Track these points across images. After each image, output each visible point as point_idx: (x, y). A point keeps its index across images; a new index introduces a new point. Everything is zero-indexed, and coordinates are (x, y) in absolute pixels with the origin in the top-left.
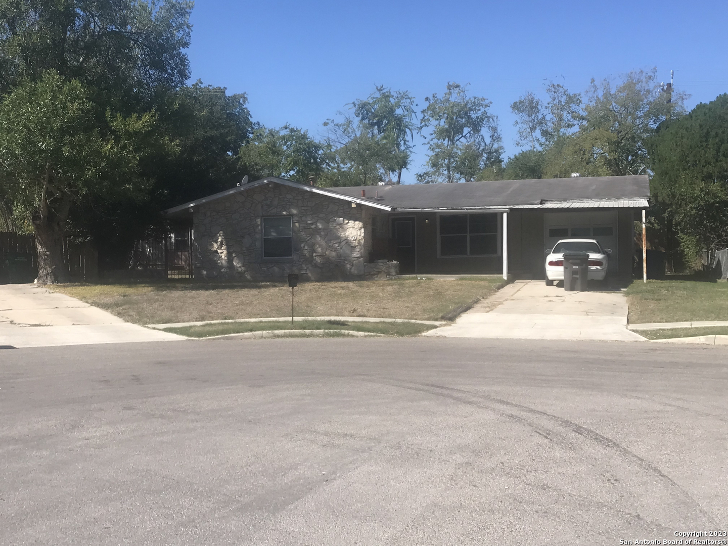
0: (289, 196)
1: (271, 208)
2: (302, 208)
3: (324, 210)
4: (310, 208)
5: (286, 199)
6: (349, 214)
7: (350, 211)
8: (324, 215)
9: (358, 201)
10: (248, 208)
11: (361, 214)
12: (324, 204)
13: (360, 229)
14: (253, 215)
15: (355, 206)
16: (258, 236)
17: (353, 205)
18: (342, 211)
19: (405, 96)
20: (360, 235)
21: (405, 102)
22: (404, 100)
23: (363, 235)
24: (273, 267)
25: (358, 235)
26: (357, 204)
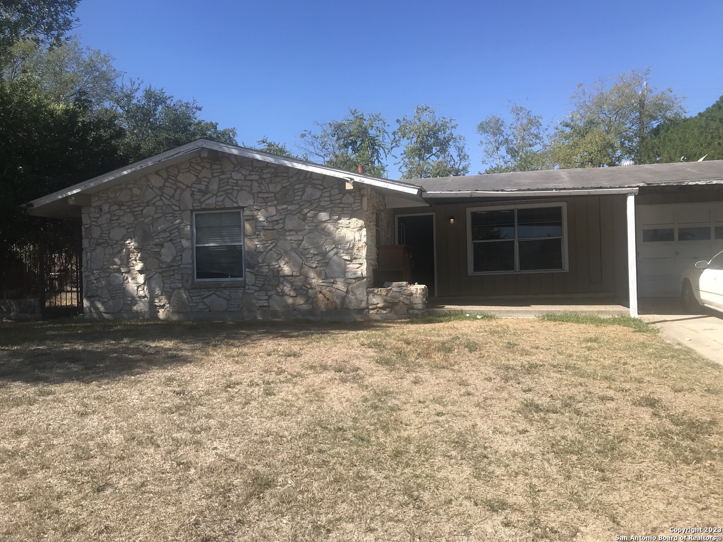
0: (236, 176)
1: (207, 197)
2: (260, 195)
3: (296, 198)
4: (273, 195)
5: (230, 180)
6: (341, 203)
7: (341, 199)
8: (297, 207)
9: (357, 179)
10: (168, 197)
11: (361, 203)
12: (297, 187)
13: (361, 229)
14: (177, 208)
15: (352, 188)
16: (185, 243)
17: (349, 186)
18: (328, 199)
19: (377, 118)
20: (360, 240)
21: (377, 124)
22: (377, 122)
23: (364, 239)
24: (210, 295)
25: (357, 240)
26: (355, 184)
